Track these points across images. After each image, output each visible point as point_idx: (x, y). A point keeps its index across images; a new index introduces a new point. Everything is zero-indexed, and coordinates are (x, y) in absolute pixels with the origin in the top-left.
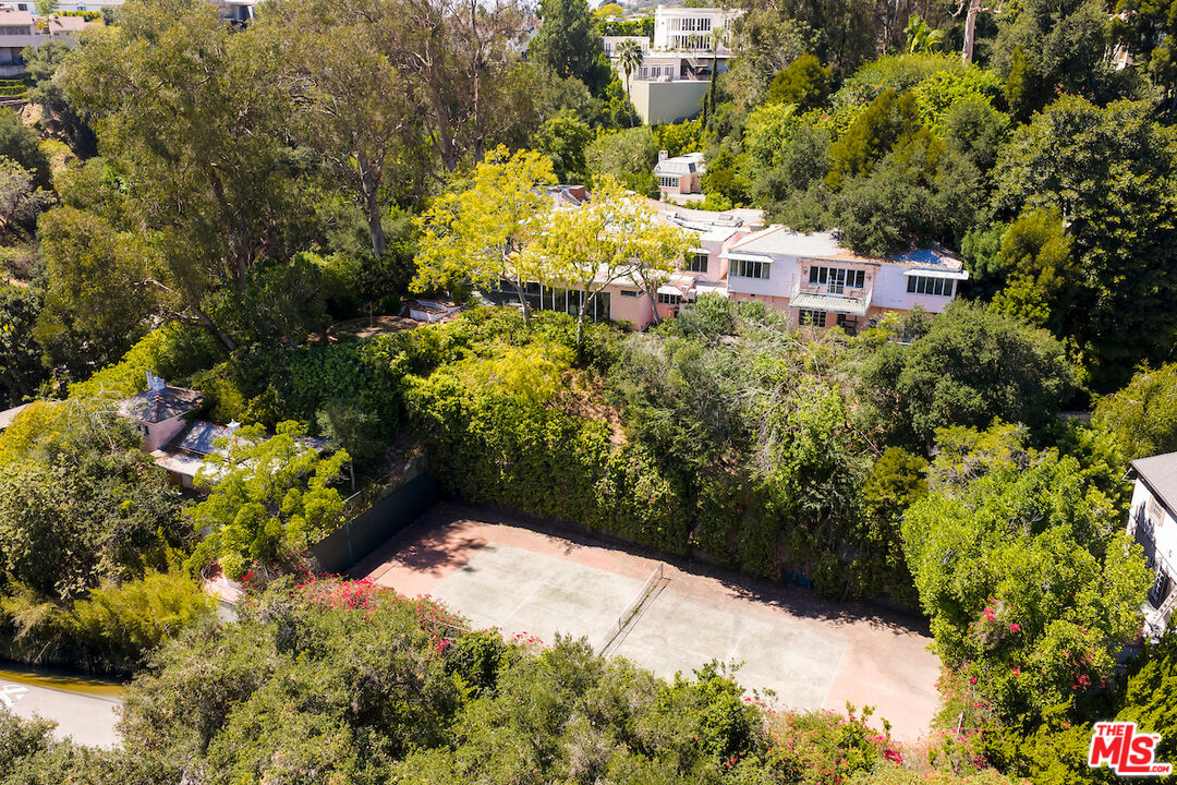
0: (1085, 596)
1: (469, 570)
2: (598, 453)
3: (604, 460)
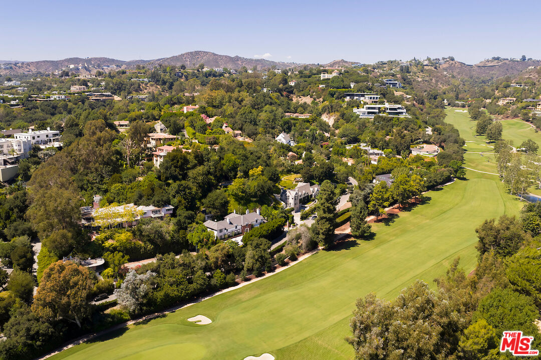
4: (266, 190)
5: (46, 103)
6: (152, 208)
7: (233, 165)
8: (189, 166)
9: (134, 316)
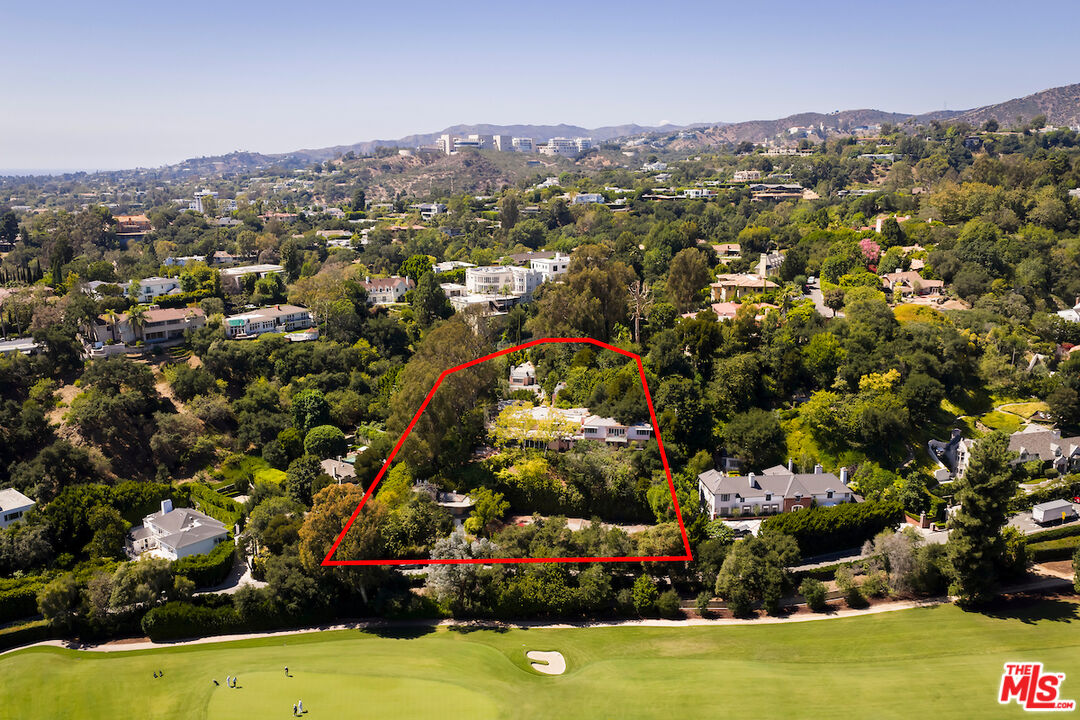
3: (561, 491)
4: (880, 427)
5: (666, 204)
6: (611, 422)
7: (826, 360)
8: (719, 350)
9: (459, 613)
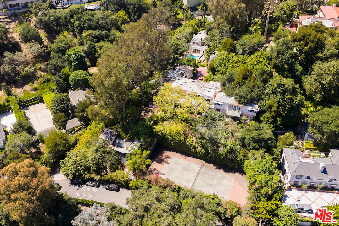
0: (269, 184)
1: (168, 163)
2: (191, 143)
3: (192, 144)
